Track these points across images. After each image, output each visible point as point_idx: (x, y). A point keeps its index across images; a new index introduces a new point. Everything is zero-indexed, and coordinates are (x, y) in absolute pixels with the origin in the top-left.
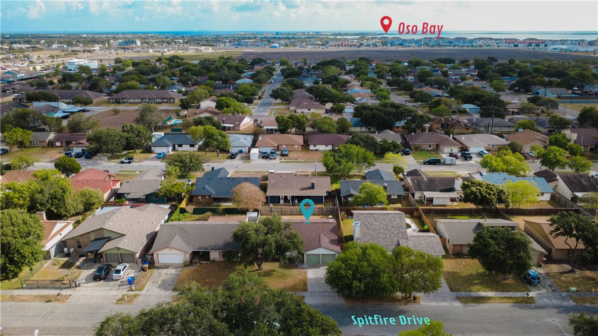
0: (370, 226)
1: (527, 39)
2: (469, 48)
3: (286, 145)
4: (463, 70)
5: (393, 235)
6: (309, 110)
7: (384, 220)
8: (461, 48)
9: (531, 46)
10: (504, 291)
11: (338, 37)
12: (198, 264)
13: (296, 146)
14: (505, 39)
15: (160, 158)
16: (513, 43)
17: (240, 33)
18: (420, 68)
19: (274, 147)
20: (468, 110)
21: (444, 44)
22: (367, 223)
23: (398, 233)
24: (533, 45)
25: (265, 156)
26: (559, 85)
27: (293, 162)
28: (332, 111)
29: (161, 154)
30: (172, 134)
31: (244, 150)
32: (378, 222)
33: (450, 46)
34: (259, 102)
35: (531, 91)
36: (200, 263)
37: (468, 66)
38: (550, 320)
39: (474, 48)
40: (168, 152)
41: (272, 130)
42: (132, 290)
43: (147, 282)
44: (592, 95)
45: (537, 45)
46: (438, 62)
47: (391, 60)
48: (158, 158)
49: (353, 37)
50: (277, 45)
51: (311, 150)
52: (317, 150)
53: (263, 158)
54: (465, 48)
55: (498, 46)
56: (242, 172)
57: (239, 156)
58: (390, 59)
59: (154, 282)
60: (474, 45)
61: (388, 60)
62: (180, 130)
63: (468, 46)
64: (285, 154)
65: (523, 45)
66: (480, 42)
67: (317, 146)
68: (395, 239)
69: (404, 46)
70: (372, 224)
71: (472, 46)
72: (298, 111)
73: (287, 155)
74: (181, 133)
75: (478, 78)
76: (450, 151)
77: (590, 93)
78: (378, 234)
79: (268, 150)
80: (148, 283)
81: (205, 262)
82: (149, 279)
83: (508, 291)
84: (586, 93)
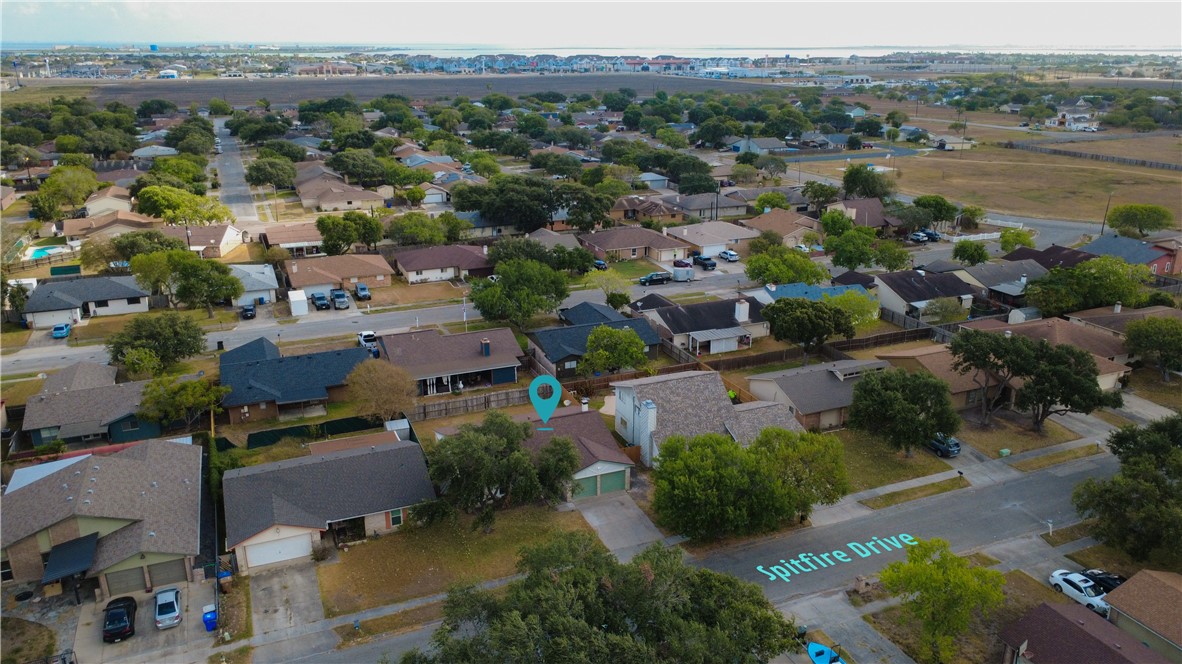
0: (668, 406)
1: (657, 58)
2: (569, 74)
3: (359, 278)
4: (588, 113)
5: (711, 416)
6: (350, 203)
7: (689, 390)
8: (554, 74)
9: (670, 68)
10: (918, 477)
11: (301, 55)
12: (346, 550)
13: (380, 278)
14: (622, 57)
15: (63, 338)
16: (640, 64)
17: (57, 48)
18: (512, 113)
19: (335, 284)
20: (649, 183)
21: (522, 68)
22: (660, 401)
23: (719, 410)
24: (673, 67)
25: (324, 305)
26: (764, 133)
27: (389, 310)
28: (399, 201)
29: (62, 329)
30: (57, 280)
31: (266, 297)
32: (678, 395)
33: (533, 71)
34: (218, 193)
35: (725, 145)
36: (348, 547)
37: (594, 106)
38: (1008, 506)
39: (576, 74)
40: (75, 321)
41: (300, 249)
42: (224, 642)
43: (249, 614)
44: (815, 146)
45: (679, 68)
46: (537, 100)
47: (447, 99)
48: (57, 338)
49: (336, 55)
50: (175, 72)
51: (412, 283)
52: (424, 282)
53: (319, 308)
54: (561, 74)
55: (617, 70)
56: (293, 343)
57: (260, 311)
58: (444, 96)
59: (266, 612)
60: (575, 68)
61: (440, 99)
62: (76, 269)
63: (565, 71)
64: (365, 296)
65: (657, 67)
66: (585, 64)
67: (424, 272)
68: (717, 421)
69: (449, 73)
70: (669, 401)
71: (573, 71)
72: (324, 206)
73: (369, 298)
74: (78, 274)
75: (625, 127)
76: (672, 258)
77: (811, 144)
78: (686, 417)
79: (325, 291)
80: (255, 617)
81: (358, 542)
82: (248, 607)
83: (924, 475)
84: (806, 144)
